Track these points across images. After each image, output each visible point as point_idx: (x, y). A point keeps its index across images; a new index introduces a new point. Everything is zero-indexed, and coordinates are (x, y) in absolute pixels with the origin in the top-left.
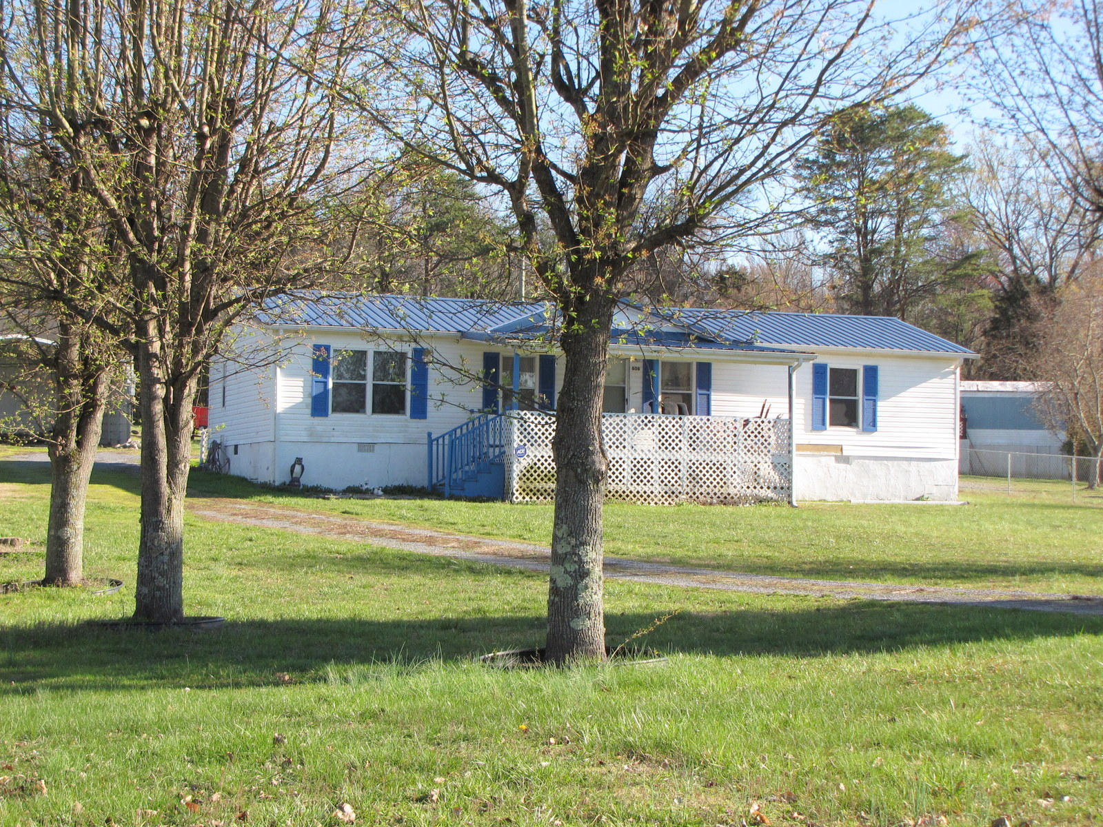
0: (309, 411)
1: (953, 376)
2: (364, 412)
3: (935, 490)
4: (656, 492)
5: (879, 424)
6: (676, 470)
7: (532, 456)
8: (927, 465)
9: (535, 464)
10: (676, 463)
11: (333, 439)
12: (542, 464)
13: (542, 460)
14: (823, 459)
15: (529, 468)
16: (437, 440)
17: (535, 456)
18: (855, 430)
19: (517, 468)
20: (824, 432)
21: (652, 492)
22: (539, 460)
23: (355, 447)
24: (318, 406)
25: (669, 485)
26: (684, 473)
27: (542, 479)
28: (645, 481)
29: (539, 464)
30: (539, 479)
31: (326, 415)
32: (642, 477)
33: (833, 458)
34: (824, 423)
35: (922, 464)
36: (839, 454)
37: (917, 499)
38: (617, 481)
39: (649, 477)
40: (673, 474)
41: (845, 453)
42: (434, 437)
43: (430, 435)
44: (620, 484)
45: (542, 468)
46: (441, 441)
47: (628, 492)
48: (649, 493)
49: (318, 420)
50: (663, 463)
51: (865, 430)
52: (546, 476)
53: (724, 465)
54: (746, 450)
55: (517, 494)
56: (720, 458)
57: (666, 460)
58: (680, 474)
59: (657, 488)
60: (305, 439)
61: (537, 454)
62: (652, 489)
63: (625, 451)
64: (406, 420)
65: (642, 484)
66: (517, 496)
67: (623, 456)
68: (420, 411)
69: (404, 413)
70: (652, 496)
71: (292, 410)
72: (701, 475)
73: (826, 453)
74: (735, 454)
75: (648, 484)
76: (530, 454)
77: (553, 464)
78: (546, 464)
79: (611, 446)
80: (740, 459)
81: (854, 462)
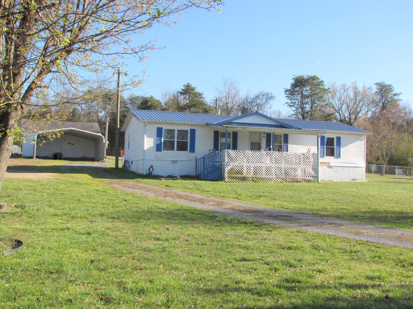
0: (155, 150)
1: (364, 140)
2: (174, 150)
3: (358, 177)
4: (274, 178)
5: (341, 155)
6: (280, 171)
8: (356, 169)
10: (280, 168)
11: (163, 159)
14: (324, 167)
15: (231, 169)
16: (199, 159)
17: (233, 165)
18: (334, 157)
19: (227, 169)
20: (324, 158)
21: (272, 178)
23: (171, 162)
24: (159, 148)
25: (278, 175)
26: (283, 171)
27: (235, 173)
29: (234, 168)
31: (161, 151)
32: (269, 173)
33: (327, 167)
34: (324, 155)
35: (354, 168)
36: (329, 165)
37: (353, 180)
38: (260, 174)
39: (271, 173)
41: (331, 165)
42: (197, 159)
43: (196, 158)
44: (262, 175)
46: (200, 160)
47: (264, 178)
49: (158, 153)
50: (276, 168)
51: (337, 158)
54: (303, 164)
55: (226, 178)
56: (295, 167)
60: (154, 159)
64: (188, 153)
65: (269, 175)
67: (262, 166)
68: (192, 150)
69: (187, 151)
71: (150, 149)
72: (289, 172)
73: (324, 165)
74: (300, 165)
75: (271, 175)
76: (231, 165)
77: (239, 168)
78: (236, 168)
79: (258, 162)
80: (302, 167)
81: (333, 168)
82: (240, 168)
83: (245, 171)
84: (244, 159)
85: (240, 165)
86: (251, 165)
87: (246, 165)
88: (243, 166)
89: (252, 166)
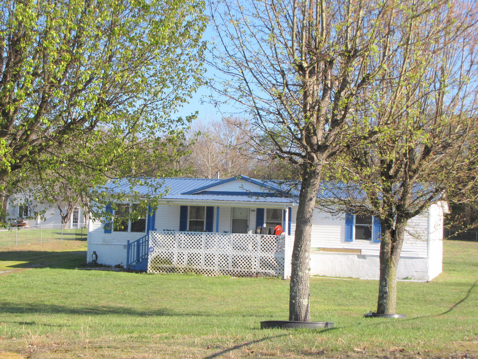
0: (103, 230)
3: (415, 274)
4: (215, 270)
6: (226, 260)
7: (157, 252)
8: (410, 260)
9: (158, 256)
10: (226, 256)
11: (113, 243)
12: (162, 256)
13: (162, 254)
14: (350, 256)
15: (155, 257)
17: (159, 252)
18: (369, 241)
19: (150, 258)
20: (352, 243)
21: (214, 270)
22: (160, 254)
23: (122, 247)
24: (107, 229)
25: (222, 267)
26: (230, 260)
27: (161, 263)
28: (210, 265)
29: (160, 256)
30: (160, 262)
31: (111, 233)
32: (209, 263)
33: (356, 256)
34: (351, 238)
35: (407, 260)
36: (359, 254)
37: (405, 279)
38: (197, 264)
39: (212, 263)
40: (224, 262)
41: (363, 253)
43: (128, 241)
44: (199, 266)
45: (162, 257)
47: (202, 270)
48: (212, 270)
49: (107, 235)
50: (219, 256)
51: (375, 242)
52: (163, 261)
53: (250, 258)
54: (261, 251)
55: (149, 269)
56: (248, 254)
57: (221, 254)
58: (228, 262)
59: (217, 268)
60: (101, 243)
61: (160, 251)
62: (214, 268)
63: (201, 250)
65: (209, 266)
66: (149, 270)
67: (200, 252)
69: (145, 232)
70: (213, 272)
71: (96, 231)
72: (238, 262)
73: (352, 253)
74: (256, 252)
75: (212, 266)
76: (156, 251)
77: (167, 256)
78: (164, 256)
79: (194, 248)
80: (258, 255)
81: (368, 258)
82: (169, 256)
83: (175, 260)
84: (174, 244)
85: (169, 251)
86: (183, 252)
87: (177, 251)
88: (172, 253)
89: (185, 254)
